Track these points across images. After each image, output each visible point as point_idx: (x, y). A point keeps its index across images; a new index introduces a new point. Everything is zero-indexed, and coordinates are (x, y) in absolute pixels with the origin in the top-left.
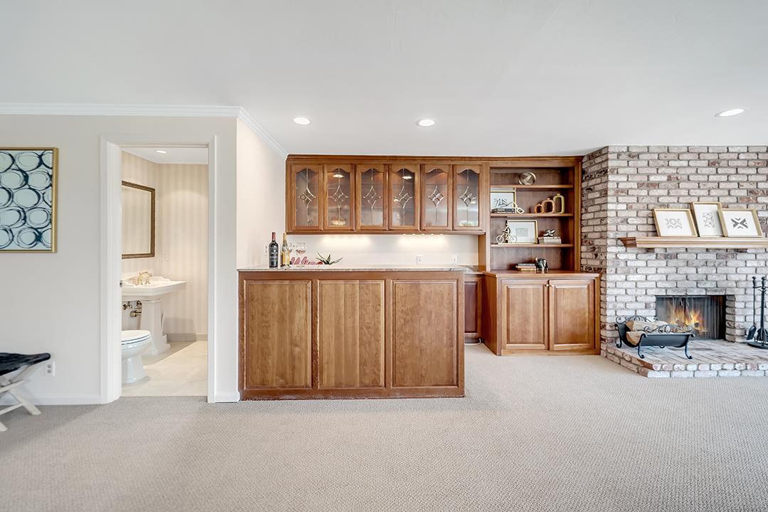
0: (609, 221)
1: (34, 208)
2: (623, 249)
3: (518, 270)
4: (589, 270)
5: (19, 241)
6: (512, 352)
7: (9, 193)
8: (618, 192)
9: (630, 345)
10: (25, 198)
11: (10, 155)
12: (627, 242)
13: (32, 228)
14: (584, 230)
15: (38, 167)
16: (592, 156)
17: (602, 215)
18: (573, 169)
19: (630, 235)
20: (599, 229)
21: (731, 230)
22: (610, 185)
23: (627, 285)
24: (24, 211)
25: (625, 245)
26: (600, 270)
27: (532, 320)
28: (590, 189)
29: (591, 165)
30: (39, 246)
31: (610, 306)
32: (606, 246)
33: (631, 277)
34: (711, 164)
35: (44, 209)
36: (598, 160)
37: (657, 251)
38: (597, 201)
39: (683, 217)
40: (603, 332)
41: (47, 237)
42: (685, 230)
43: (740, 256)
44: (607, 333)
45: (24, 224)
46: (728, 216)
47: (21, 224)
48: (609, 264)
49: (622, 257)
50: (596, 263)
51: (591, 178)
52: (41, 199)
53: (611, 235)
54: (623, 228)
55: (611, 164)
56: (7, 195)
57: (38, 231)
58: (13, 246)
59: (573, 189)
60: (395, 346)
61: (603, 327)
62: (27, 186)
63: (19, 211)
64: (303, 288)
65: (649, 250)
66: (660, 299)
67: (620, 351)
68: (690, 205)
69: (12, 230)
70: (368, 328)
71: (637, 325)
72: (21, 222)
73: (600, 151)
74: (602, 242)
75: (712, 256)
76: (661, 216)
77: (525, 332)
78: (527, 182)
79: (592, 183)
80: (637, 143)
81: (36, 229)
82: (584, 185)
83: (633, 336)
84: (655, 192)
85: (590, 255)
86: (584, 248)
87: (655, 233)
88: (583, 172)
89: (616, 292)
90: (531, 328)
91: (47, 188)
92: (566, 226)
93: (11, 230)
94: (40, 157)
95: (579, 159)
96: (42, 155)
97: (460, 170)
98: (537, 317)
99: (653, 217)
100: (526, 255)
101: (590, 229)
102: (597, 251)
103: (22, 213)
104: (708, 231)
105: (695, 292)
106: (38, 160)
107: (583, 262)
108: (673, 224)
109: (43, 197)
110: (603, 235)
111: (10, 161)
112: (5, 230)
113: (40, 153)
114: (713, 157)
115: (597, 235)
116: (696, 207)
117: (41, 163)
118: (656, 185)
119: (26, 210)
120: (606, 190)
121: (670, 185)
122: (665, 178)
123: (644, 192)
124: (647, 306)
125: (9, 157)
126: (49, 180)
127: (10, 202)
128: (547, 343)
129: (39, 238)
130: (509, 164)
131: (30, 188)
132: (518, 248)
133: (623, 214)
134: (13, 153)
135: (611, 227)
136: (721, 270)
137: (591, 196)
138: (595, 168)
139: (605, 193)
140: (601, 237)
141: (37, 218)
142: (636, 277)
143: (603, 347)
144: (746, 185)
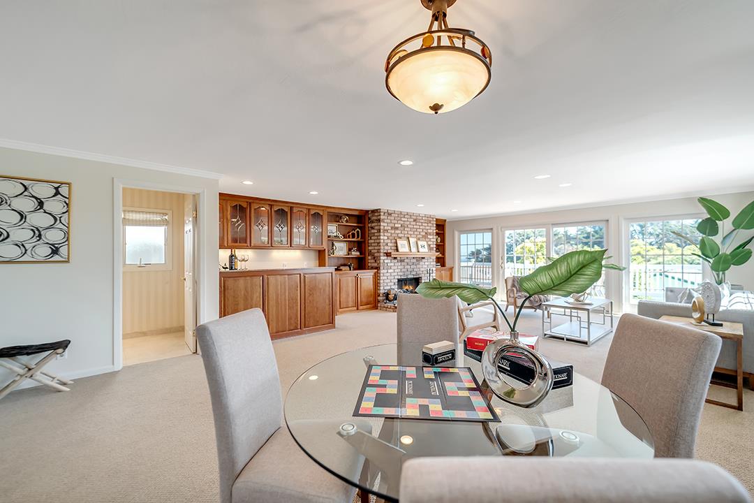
0: (381, 244)
1: (51, 227)
2: (386, 258)
3: (341, 270)
4: (372, 268)
5: (33, 253)
6: (342, 313)
7: (22, 216)
8: (384, 230)
9: (390, 301)
10: (40, 220)
11: (21, 183)
12: (388, 255)
13: (47, 243)
14: (370, 248)
15: (54, 196)
16: (373, 211)
17: (378, 241)
18: (364, 216)
19: (389, 251)
20: (376, 248)
21: (421, 250)
22: (382, 227)
23: (388, 274)
24: (38, 230)
25: (387, 256)
26: (378, 268)
27: (350, 295)
28: (372, 228)
29: (373, 216)
30: (56, 258)
31: (381, 285)
32: (380, 256)
33: (389, 271)
34: (415, 220)
35: (61, 230)
36: (376, 214)
37: (398, 258)
38: (376, 234)
39: (406, 242)
40: (379, 298)
41: (63, 250)
42: (407, 250)
43: (423, 260)
44: (380, 298)
45: (38, 240)
46: (420, 243)
47: (36, 240)
48: (381, 265)
49: (386, 261)
50: (376, 265)
51: (373, 222)
52: (58, 221)
53: (382, 251)
54: (386, 248)
55: (382, 217)
56: (19, 217)
57: (55, 247)
58: (25, 258)
59: (365, 227)
60: (305, 307)
61: (379, 296)
62: (42, 210)
63: (32, 230)
64: (259, 280)
65: (395, 258)
66: (399, 281)
67: (386, 305)
68: (408, 238)
69: (25, 245)
70: (292, 299)
71: (392, 292)
72: (35, 239)
73: (377, 210)
74: (378, 254)
75: (415, 260)
76: (399, 242)
77: (347, 302)
78: (344, 221)
79: (373, 225)
80: (391, 208)
81: (53, 245)
82: (369, 225)
83: (391, 297)
84: (397, 232)
85: (373, 261)
86: (370, 258)
87: (397, 250)
88: (369, 219)
89: (384, 278)
90: (350, 300)
91: (64, 213)
92: (361, 246)
93: (23, 245)
94: (56, 189)
95: (367, 211)
96: (59, 187)
97: (312, 212)
98: (353, 293)
99: (396, 243)
100: (342, 262)
101: (373, 248)
102: (376, 259)
103: (37, 232)
104: (414, 250)
105: (410, 277)
106: (54, 191)
107: (369, 264)
108: (403, 247)
109: (60, 220)
110: (379, 251)
111: (22, 189)
112: (17, 245)
113: (56, 185)
114: (415, 218)
115: (376, 251)
116: (410, 239)
117: (57, 193)
118: (397, 228)
119: (41, 229)
120: (380, 230)
121: (402, 229)
122: (400, 225)
123: (393, 232)
124: (394, 284)
125: (21, 185)
126: (66, 206)
127: (22, 222)
128: (357, 306)
129: (55, 251)
130: (337, 211)
131: (45, 212)
132: (338, 258)
133: (386, 241)
134: (26, 183)
135: (382, 247)
136: (418, 266)
137: (373, 231)
138: (375, 218)
139: (379, 231)
140: (378, 252)
141: (54, 236)
142: (392, 271)
143: (379, 305)
144: (425, 230)
